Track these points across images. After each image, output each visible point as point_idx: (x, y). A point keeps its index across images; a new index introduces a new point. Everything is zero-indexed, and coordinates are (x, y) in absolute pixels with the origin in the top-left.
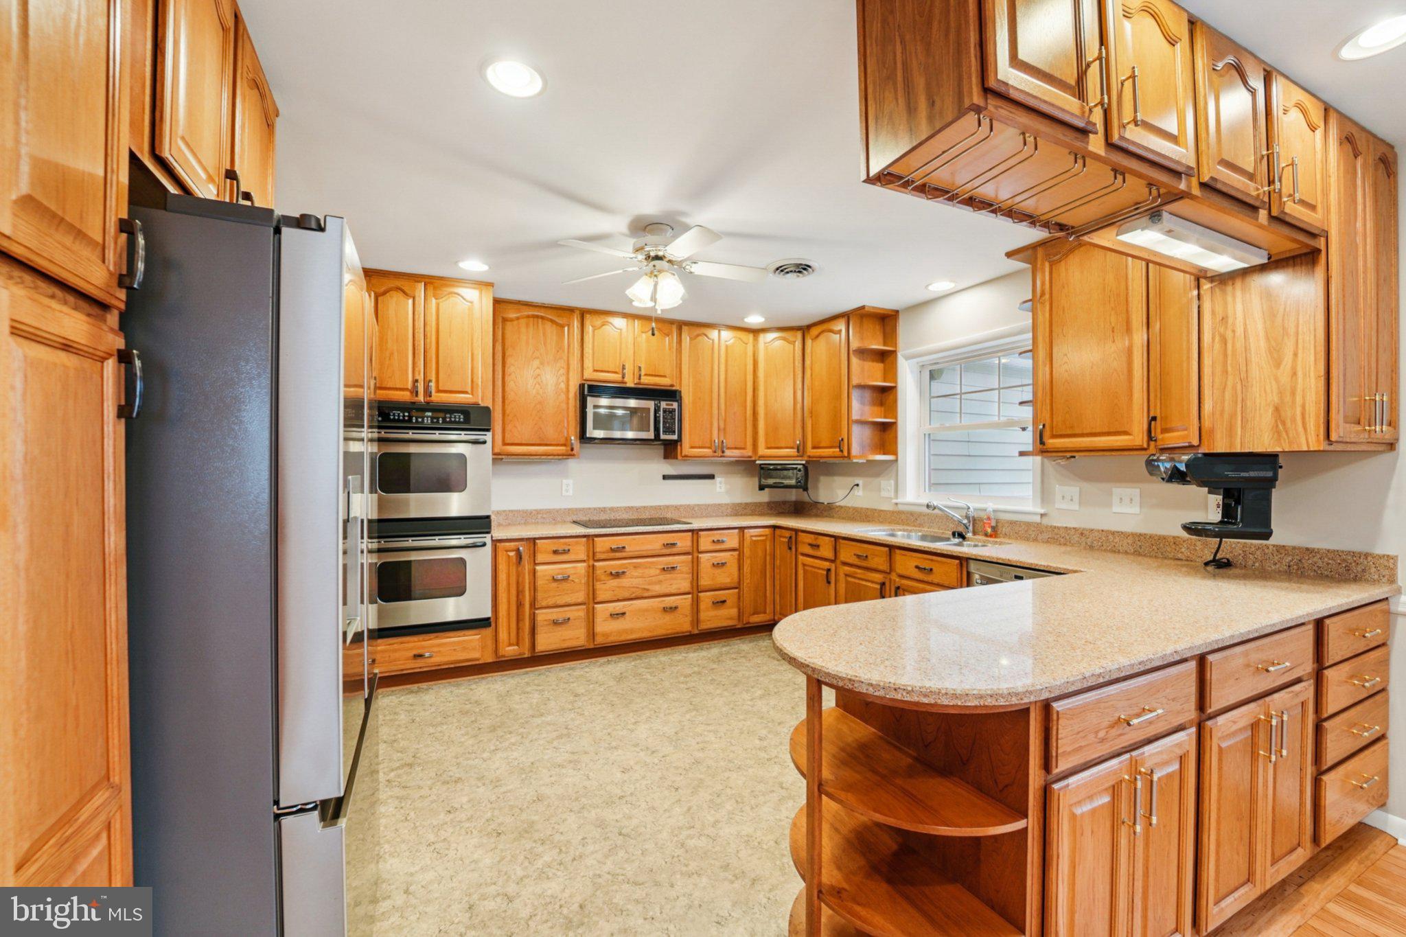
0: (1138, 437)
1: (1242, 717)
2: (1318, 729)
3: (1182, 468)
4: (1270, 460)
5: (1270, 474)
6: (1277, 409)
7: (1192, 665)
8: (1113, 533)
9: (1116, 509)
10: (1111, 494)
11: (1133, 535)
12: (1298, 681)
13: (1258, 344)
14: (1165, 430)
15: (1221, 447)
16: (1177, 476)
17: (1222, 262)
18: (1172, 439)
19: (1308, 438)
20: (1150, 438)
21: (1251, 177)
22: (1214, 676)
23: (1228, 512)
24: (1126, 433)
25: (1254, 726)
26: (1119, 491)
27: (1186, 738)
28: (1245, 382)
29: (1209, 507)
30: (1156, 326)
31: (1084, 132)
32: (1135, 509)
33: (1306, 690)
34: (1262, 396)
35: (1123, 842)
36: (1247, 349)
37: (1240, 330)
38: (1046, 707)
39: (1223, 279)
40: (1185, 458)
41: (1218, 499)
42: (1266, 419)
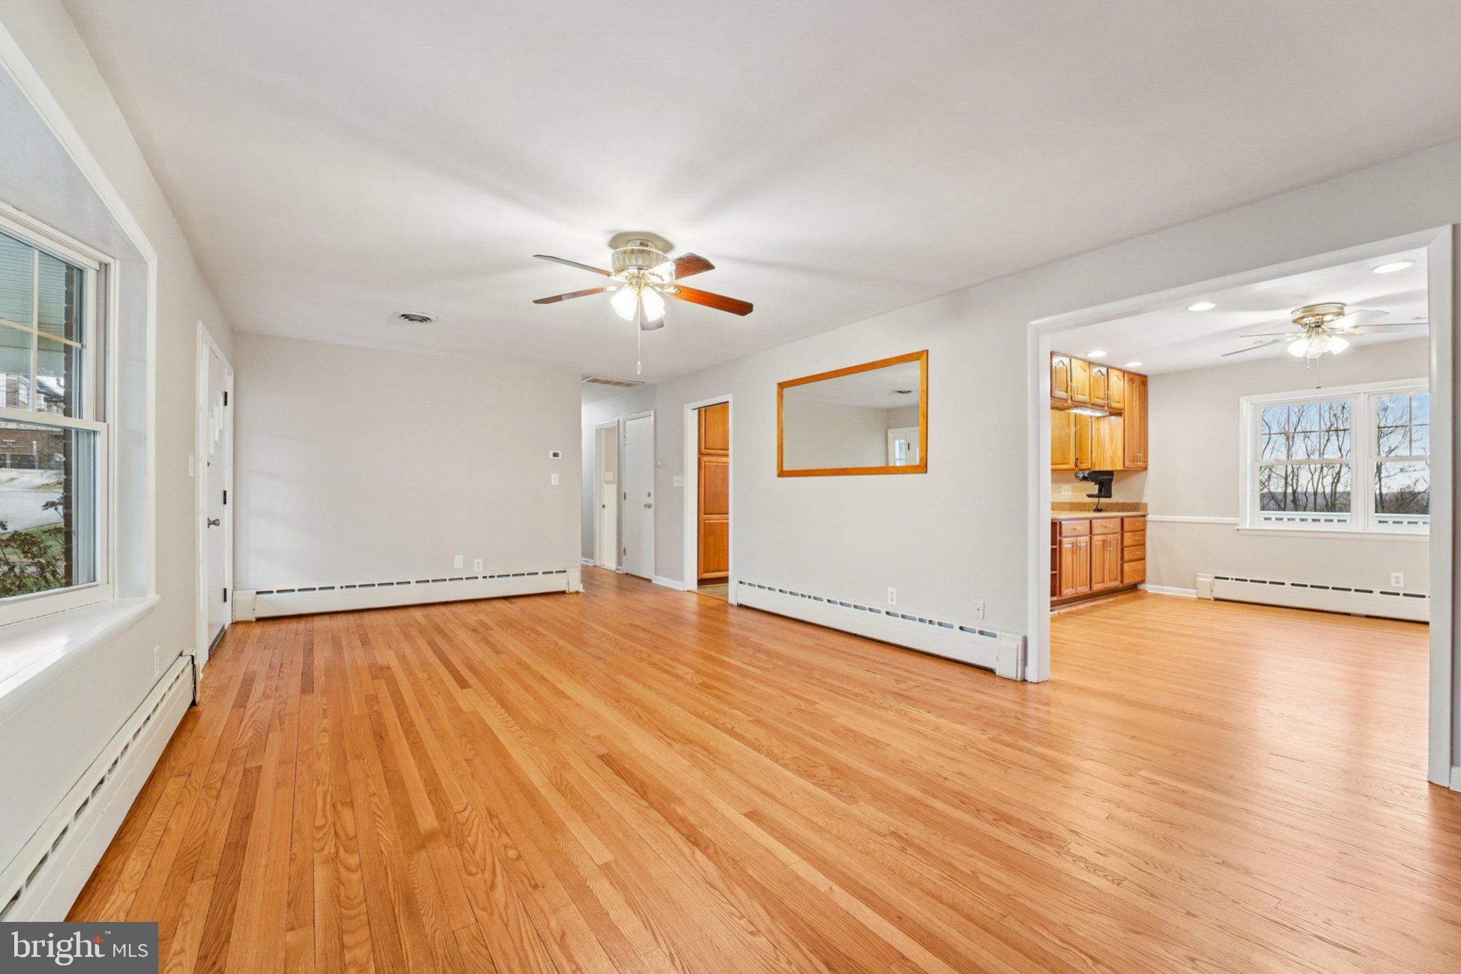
0: (1072, 465)
1: (1101, 538)
2: (1122, 550)
3: (1086, 475)
4: (1110, 473)
5: (1110, 477)
6: (1112, 458)
7: (1088, 521)
8: (1062, 503)
9: (1063, 493)
10: (1061, 488)
11: (1069, 503)
12: (1116, 533)
13: (1107, 438)
14: (1081, 463)
15: (1097, 469)
16: (1085, 479)
17: (1098, 414)
18: (1084, 466)
19: (1119, 467)
20: (1076, 465)
21: (1102, 399)
22: (1094, 525)
23: (1100, 490)
24: (1068, 464)
25: (1104, 541)
26: (1064, 486)
27: (1088, 538)
28: (1104, 449)
29: (1094, 488)
30: (1078, 427)
31: (1067, 400)
32: (1070, 493)
33: (1119, 536)
34: (1108, 453)
35: (1075, 558)
36: (1104, 439)
37: (1102, 434)
38: (1060, 523)
39: (1098, 418)
40: (1087, 472)
41: (1097, 486)
42: (1109, 460)
